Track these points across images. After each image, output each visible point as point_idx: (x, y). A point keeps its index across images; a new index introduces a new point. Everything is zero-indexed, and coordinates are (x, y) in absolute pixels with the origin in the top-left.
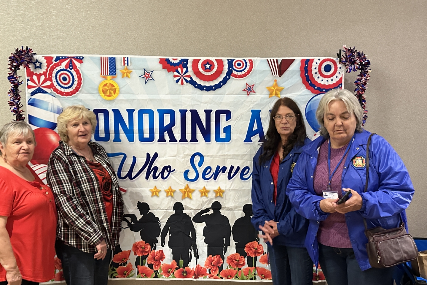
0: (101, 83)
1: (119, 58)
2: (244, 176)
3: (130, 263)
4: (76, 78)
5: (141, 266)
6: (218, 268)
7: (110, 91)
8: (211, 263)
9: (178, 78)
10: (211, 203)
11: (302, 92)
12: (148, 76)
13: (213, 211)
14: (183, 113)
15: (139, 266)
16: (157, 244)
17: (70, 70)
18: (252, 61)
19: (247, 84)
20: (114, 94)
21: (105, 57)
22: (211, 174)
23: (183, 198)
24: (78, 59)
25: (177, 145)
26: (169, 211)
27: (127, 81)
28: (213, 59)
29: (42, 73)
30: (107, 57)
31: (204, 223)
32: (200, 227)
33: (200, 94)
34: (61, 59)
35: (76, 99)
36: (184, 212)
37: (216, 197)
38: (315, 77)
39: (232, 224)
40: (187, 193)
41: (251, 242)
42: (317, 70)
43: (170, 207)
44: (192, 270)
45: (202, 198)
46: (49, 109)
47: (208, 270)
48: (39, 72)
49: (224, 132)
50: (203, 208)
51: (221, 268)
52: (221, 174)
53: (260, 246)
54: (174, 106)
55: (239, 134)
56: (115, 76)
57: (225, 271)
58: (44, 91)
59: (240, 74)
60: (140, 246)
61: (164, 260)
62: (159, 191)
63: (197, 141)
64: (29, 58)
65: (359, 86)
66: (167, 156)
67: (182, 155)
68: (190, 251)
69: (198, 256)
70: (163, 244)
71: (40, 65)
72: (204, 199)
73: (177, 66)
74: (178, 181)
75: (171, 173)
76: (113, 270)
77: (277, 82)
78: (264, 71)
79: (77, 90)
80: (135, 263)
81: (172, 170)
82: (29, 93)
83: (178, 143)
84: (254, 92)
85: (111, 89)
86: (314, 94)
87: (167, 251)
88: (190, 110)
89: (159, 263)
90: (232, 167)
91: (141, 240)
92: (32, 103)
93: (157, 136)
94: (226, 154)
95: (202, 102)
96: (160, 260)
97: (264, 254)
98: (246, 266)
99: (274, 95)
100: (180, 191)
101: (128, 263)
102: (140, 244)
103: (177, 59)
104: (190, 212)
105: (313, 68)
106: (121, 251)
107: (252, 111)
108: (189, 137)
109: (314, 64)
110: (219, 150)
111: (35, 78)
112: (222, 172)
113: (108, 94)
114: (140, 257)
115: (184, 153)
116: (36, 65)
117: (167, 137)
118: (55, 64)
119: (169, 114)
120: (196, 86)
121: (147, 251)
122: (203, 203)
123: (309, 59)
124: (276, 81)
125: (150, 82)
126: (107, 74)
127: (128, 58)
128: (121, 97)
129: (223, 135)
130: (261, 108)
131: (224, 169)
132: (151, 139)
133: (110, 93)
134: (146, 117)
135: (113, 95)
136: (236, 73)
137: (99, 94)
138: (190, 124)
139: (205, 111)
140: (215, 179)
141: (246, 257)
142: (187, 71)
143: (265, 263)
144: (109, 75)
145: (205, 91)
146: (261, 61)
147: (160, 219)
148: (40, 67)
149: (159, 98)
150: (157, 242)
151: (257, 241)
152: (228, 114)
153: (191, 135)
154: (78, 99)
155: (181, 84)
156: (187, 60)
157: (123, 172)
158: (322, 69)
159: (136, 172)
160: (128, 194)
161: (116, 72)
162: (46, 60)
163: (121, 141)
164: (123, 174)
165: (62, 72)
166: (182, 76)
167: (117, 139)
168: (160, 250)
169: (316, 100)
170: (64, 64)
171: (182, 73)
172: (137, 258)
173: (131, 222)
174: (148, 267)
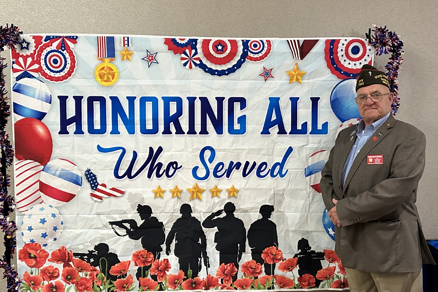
0: (97, 67)
1: (118, 38)
2: (261, 173)
3: (130, 275)
4: (69, 61)
5: (143, 277)
6: (231, 278)
7: (108, 75)
8: (224, 273)
9: (186, 61)
10: (224, 204)
11: (327, 77)
12: (152, 58)
13: (225, 213)
14: (192, 100)
15: (141, 278)
16: (161, 252)
18: (270, 42)
19: (264, 68)
20: (113, 79)
21: (102, 37)
22: (223, 171)
23: (192, 199)
24: (71, 38)
25: (184, 138)
26: (174, 214)
27: (128, 64)
28: (226, 40)
29: (29, 54)
30: (105, 37)
31: (216, 228)
32: (211, 234)
33: (211, 79)
34: (52, 38)
35: (67, 84)
36: (193, 215)
37: (229, 197)
38: (342, 59)
39: (247, 227)
40: (197, 193)
41: (269, 247)
42: (344, 52)
43: (176, 209)
44: (202, 280)
45: (213, 198)
46: (35, 97)
47: (220, 280)
48: (25, 53)
49: (238, 123)
50: (215, 211)
51: (235, 278)
52: (234, 171)
53: (279, 251)
54: (181, 92)
55: (255, 125)
56: (113, 58)
57: (240, 280)
58: (31, 75)
59: (256, 56)
60: (141, 255)
61: (170, 270)
62: (164, 192)
63: (208, 133)
64: (15, 37)
65: (390, 70)
66: (172, 151)
67: (190, 150)
68: (199, 259)
69: (209, 264)
70: (168, 252)
71: (27, 46)
72: (216, 200)
73: (185, 48)
74: (185, 179)
75: (177, 170)
76: (111, 283)
77: (298, 66)
78: (284, 53)
79: (69, 74)
80: (136, 275)
81: (178, 167)
82: (14, 78)
83: (186, 135)
84: (272, 77)
85: (109, 73)
86: (340, 79)
87: (174, 260)
88: (200, 98)
89: (164, 274)
90: (247, 163)
91: (143, 249)
92: (17, 90)
93: (161, 128)
94: (240, 148)
95: (214, 88)
96: (165, 270)
97: (283, 260)
99: (295, 81)
100: (187, 191)
101: (128, 275)
102: (141, 253)
103: (185, 39)
104: (199, 215)
105: (339, 50)
106: (119, 262)
107: (270, 98)
108: (198, 128)
109: (340, 45)
110: (233, 143)
111: (21, 60)
112: (236, 169)
113: (106, 79)
114: (142, 268)
115: (192, 146)
116: (22, 46)
117: (173, 129)
118: (44, 44)
119: (176, 102)
120: (207, 69)
121: (149, 260)
122: (214, 205)
123: (335, 40)
124: (297, 64)
125: (154, 66)
126: (104, 57)
127: (128, 38)
128: (121, 82)
129: (237, 126)
130: (281, 95)
131: (238, 165)
132: (155, 131)
133: (108, 78)
134: (149, 106)
135: (111, 80)
136: (252, 55)
137: (95, 79)
138: (199, 114)
139: (216, 98)
140: (228, 176)
141: (263, 265)
142: (196, 53)
143: (284, 270)
144: (106, 57)
145: (216, 76)
146: (281, 41)
147: (164, 223)
148: (27, 48)
149: (164, 84)
150: (162, 250)
151: (275, 246)
152: (243, 102)
153: (200, 126)
154: (70, 85)
155: (189, 68)
156: (196, 41)
157: (121, 170)
158: (350, 51)
159: (137, 170)
160: (126, 195)
161: (114, 54)
162: (34, 40)
163: (119, 133)
164: (121, 173)
165: (53, 53)
166: (190, 59)
167: (115, 131)
168: (165, 259)
169: (342, 86)
170: (55, 45)
171: (190, 55)
172: (138, 269)
173: (130, 228)
174: (151, 279)
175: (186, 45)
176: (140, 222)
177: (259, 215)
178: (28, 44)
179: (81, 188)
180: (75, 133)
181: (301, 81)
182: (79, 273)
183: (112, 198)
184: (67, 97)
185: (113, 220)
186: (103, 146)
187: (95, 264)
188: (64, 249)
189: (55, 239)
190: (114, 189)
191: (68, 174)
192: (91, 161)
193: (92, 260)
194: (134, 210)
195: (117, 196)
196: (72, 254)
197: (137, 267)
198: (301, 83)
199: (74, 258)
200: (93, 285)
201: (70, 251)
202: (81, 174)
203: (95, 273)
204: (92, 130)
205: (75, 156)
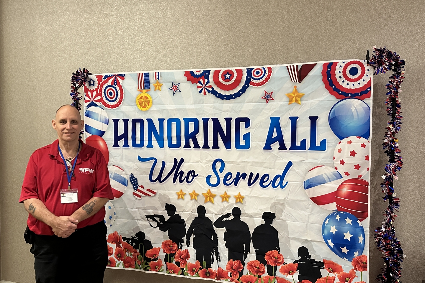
0: (137, 96)
1: (152, 73)
2: (263, 184)
3: (160, 259)
4: (119, 93)
5: (170, 262)
6: (238, 273)
7: (145, 102)
8: (232, 268)
9: (201, 88)
10: (232, 208)
11: (325, 97)
12: (176, 88)
13: (233, 217)
14: (206, 121)
15: (167, 262)
16: (183, 244)
17: (114, 86)
18: (271, 69)
19: (265, 92)
20: (148, 105)
21: (141, 73)
22: (232, 180)
23: (206, 202)
24: (121, 76)
25: (200, 151)
26: (193, 213)
27: (159, 93)
28: (233, 69)
29: (94, 89)
30: (143, 73)
31: (225, 228)
32: (221, 232)
33: (221, 103)
34: (109, 77)
35: (119, 110)
36: (206, 215)
37: (237, 202)
38: (340, 80)
39: (252, 231)
40: (210, 197)
41: (271, 250)
42: (341, 74)
43: (194, 209)
44: (214, 271)
45: (223, 203)
46: (98, 120)
47: (229, 273)
48: (92, 88)
49: (244, 140)
50: (224, 214)
51: (241, 274)
52: (241, 180)
53: (280, 255)
54: (198, 114)
55: (259, 141)
56: (149, 89)
57: (245, 276)
58: (96, 104)
59: (258, 82)
60: (168, 244)
61: (189, 259)
62: (185, 194)
63: (219, 148)
65: (391, 90)
66: (192, 161)
67: (205, 161)
68: (212, 253)
69: (219, 259)
70: (188, 244)
71: (93, 83)
72: (225, 204)
73: (200, 78)
74: (201, 185)
75: (195, 177)
76: (147, 264)
77: (297, 88)
78: (282, 78)
79: (120, 102)
80: (165, 259)
81: (195, 175)
82: (85, 106)
83: (201, 149)
84: (273, 99)
85: (146, 101)
86: (338, 99)
87: (192, 251)
88: (212, 119)
89: (185, 262)
90: (252, 174)
91: (169, 239)
92: (88, 115)
93: (183, 143)
94: (245, 161)
95: (223, 110)
96: (186, 259)
97: (284, 264)
98: (266, 274)
99: (294, 102)
100: (203, 195)
101: (158, 259)
102: (168, 242)
103: (200, 71)
104: (212, 216)
105: (336, 72)
106: (152, 247)
107: (271, 118)
108: (211, 143)
109: (338, 67)
110: (239, 156)
111: (89, 93)
112: (242, 178)
113: (144, 105)
114: (169, 255)
115: (206, 158)
116: (90, 83)
117: (192, 144)
118: (103, 81)
119: (194, 123)
120: (218, 95)
121: (174, 249)
122: (224, 208)
123: (333, 63)
124: (295, 87)
125: (177, 94)
126: (143, 89)
127: (158, 73)
128: (154, 108)
129: (242, 143)
130: (281, 115)
131: (244, 176)
132: (178, 145)
133: (145, 105)
134: (174, 125)
135: (147, 106)
136: (254, 81)
137: (137, 105)
138: (212, 132)
139: (225, 119)
140: (236, 185)
141: (266, 266)
142: (208, 82)
143: (285, 274)
145: (225, 100)
146: (281, 67)
147: (185, 220)
148: (93, 85)
149: (184, 108)
150: (183, 242)
151: (277, 250)
152: (247, 121)
153: (213, 142)
154: (121, 111)
155: (204, 94)
156: (209, 72)
157: (154, 176)
158: (348, 72)
159: (165, 176)
160: (157, 196)
161: (150, 86)
162: (97, 79)
163: (153, 147)
164: (154, 178)
165: (109, 88)
166: (204, 87)
167: (150, 145)
168: (186, 250)
169: (340, 105)
170: (110, 81)
171: (204, 83)
172: (165, 255)
173: (160, 222)
174: (175, 264)
175: (200, 76)
176: (167, 218)
177: (262, 221)
178: (94, 81)
179: (127, 188)
180: (123, 147)
181: (300, 102)
182: (126, 253)
183: (147, 197)
184: (119, 120)
185: (148, 214)
186: (142, 157)
187: (136, 247)
188: (117, 234)
189: (111, 225)
190: (149, 190)
191: (119, 177)
192: (134, 168)
193: (134, 244)
194: (163, 207)
195: (151, 196)
196: (122, 238)
197: (165, 254)
198: (299, 104)
199: (123, 241)
200: (135, 264)
201: (120, 235)
202: (127, 177)
203: (136, 254)
204: (135, 145)
205: (123, 164)
